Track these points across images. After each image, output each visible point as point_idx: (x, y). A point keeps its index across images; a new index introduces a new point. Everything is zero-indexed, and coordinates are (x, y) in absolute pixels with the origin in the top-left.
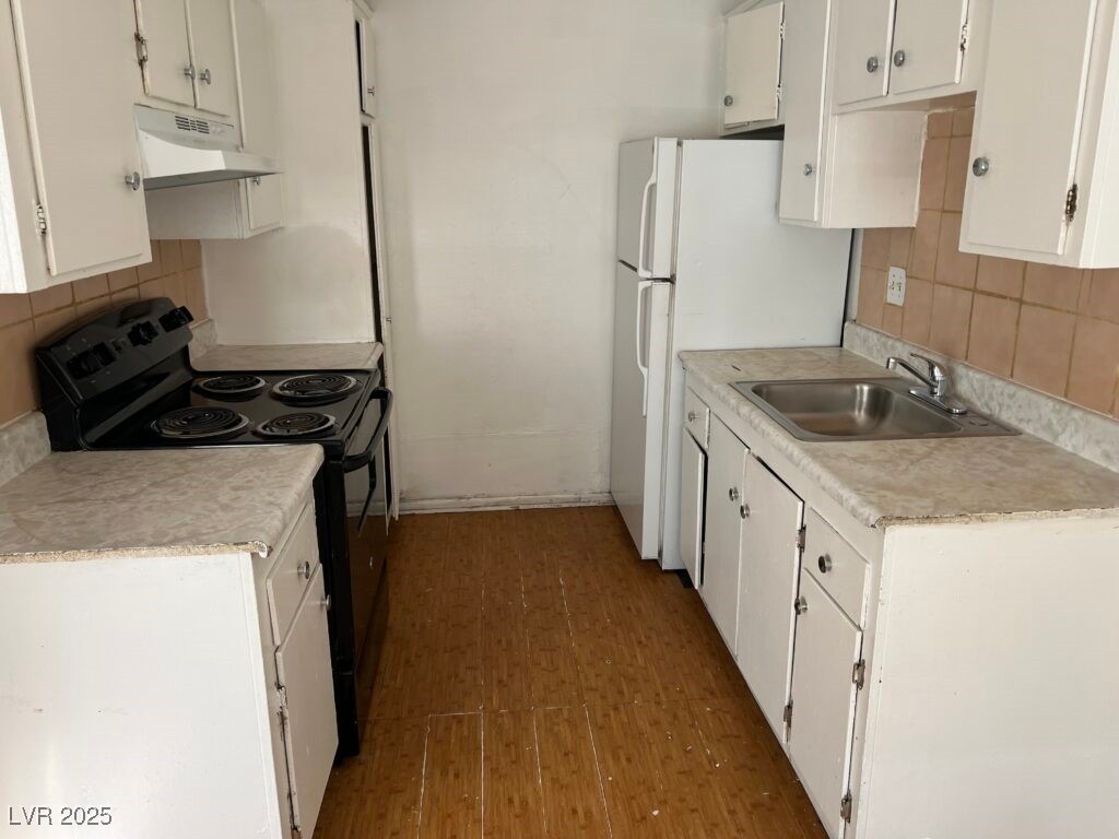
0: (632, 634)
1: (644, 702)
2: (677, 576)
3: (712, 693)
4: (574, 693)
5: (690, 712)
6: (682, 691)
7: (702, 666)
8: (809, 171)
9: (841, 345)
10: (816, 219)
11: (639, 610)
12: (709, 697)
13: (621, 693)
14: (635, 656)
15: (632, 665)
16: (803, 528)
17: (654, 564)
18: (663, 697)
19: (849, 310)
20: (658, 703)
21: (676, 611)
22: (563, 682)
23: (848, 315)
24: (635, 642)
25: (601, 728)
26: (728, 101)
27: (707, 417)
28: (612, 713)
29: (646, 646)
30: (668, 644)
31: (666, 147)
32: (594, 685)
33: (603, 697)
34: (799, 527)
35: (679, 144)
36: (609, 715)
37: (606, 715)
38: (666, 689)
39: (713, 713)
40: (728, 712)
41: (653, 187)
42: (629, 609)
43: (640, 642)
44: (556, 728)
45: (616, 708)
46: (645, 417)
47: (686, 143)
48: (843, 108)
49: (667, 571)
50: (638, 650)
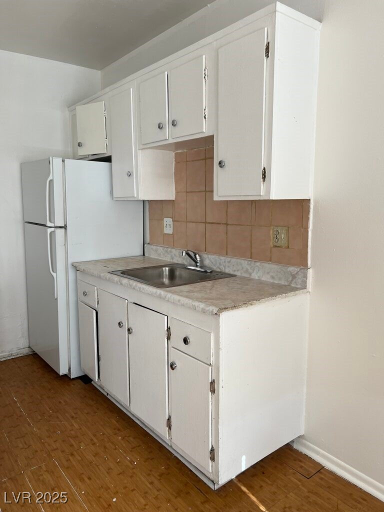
0: (67, 414)
1: (86, 446)
2: (79, 380)
3: (119, 430)
4: (45, 455)
5: (112, 443)
6: (103, 434)
7: (109, 418)
8: (130, 175)
9: (144, 255)
10: (135, 196)
11: (65, 401)
12: (118, 432)
13: (72, 445)
14: (73, 425)
15: (72, 430)
16: (169, 329)
17: (66, 376)
18: (95, 440)
19: (145, 240)
20: (94, 444)
21: (85, 397)
22: (37, 451)
23: (145, 242)
24: (70, 419)
25: (68, 468)
26: (80, 145)
27: (96, 291)
28: (71, 458)
29: (76, 418)
30: (87, 413)
31: (56, 162)
32: (55, 447)
33: (63, 451)
34: (166, 328)
35: (63, 161)
36: (70, 460)
37: (68, 460)
38: (95, 435)
39: (123, 439)
40: (129, 436)
41: (51, 181)
42: (60, 402)
43: (73, 417)
44: (41, 478)
45: (72, 455)
46: (56, 299)
47: (66, 160)
48: (145, 146)
49: (73, 379)
50: (73, 421)
